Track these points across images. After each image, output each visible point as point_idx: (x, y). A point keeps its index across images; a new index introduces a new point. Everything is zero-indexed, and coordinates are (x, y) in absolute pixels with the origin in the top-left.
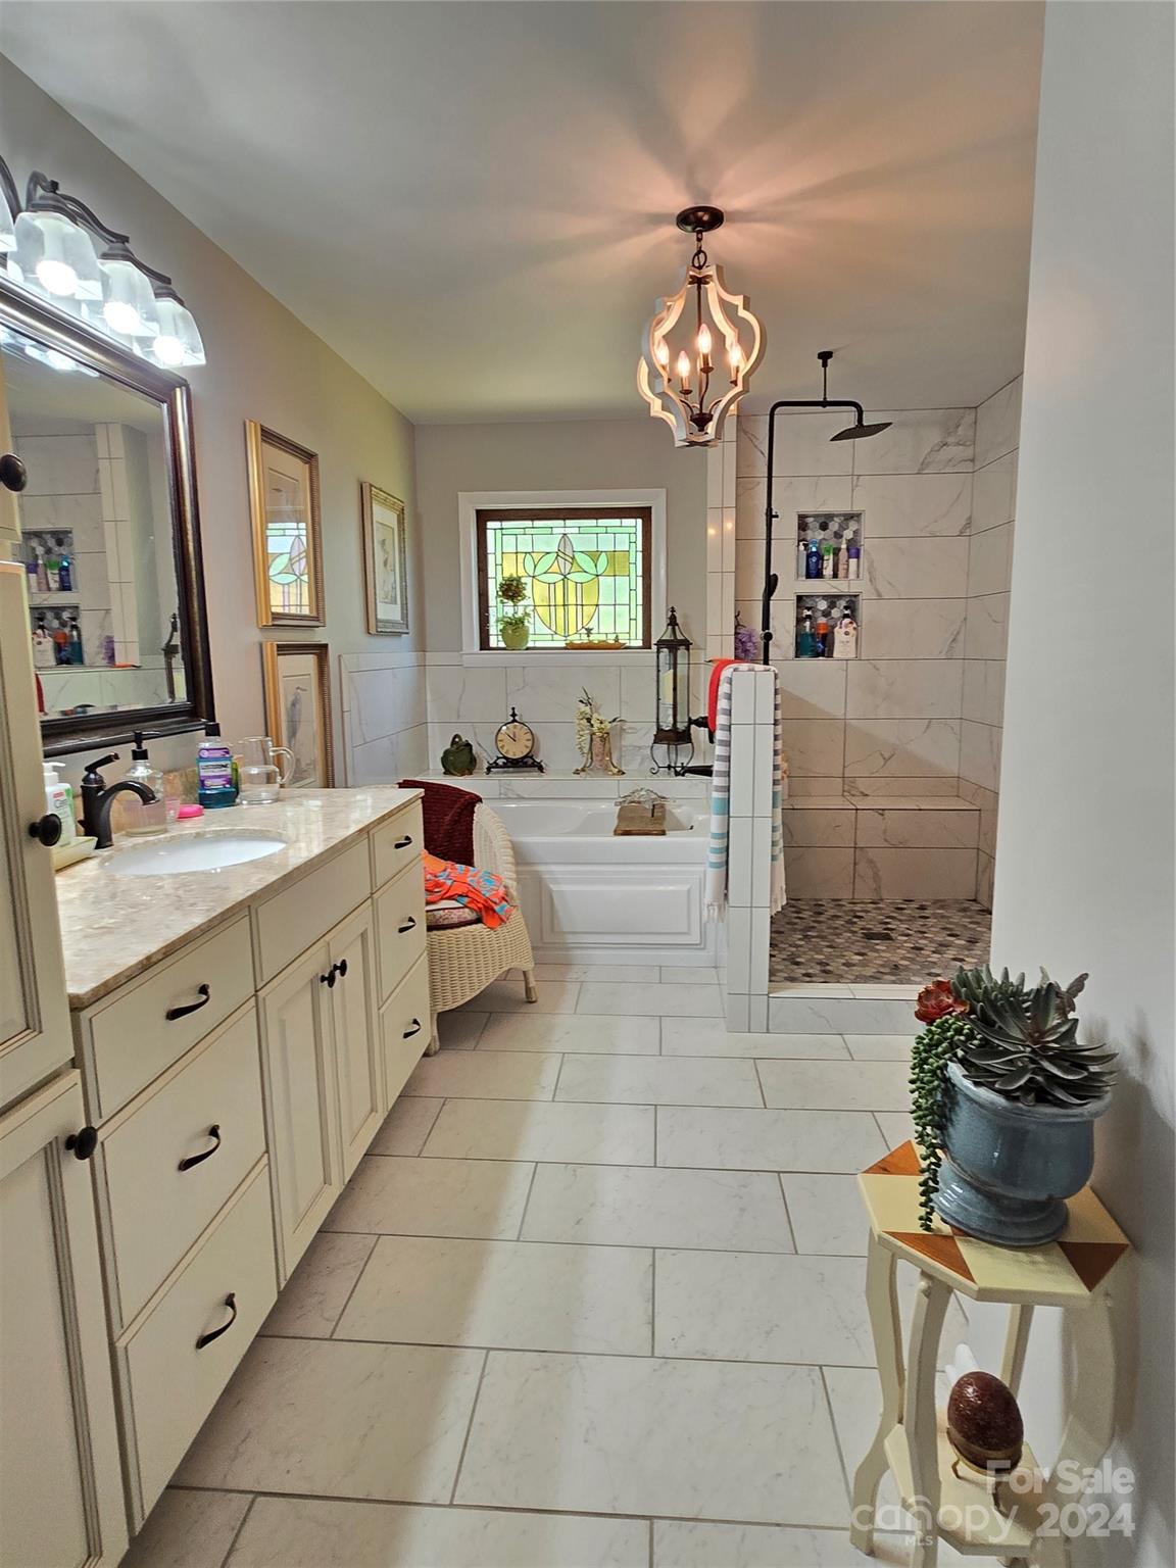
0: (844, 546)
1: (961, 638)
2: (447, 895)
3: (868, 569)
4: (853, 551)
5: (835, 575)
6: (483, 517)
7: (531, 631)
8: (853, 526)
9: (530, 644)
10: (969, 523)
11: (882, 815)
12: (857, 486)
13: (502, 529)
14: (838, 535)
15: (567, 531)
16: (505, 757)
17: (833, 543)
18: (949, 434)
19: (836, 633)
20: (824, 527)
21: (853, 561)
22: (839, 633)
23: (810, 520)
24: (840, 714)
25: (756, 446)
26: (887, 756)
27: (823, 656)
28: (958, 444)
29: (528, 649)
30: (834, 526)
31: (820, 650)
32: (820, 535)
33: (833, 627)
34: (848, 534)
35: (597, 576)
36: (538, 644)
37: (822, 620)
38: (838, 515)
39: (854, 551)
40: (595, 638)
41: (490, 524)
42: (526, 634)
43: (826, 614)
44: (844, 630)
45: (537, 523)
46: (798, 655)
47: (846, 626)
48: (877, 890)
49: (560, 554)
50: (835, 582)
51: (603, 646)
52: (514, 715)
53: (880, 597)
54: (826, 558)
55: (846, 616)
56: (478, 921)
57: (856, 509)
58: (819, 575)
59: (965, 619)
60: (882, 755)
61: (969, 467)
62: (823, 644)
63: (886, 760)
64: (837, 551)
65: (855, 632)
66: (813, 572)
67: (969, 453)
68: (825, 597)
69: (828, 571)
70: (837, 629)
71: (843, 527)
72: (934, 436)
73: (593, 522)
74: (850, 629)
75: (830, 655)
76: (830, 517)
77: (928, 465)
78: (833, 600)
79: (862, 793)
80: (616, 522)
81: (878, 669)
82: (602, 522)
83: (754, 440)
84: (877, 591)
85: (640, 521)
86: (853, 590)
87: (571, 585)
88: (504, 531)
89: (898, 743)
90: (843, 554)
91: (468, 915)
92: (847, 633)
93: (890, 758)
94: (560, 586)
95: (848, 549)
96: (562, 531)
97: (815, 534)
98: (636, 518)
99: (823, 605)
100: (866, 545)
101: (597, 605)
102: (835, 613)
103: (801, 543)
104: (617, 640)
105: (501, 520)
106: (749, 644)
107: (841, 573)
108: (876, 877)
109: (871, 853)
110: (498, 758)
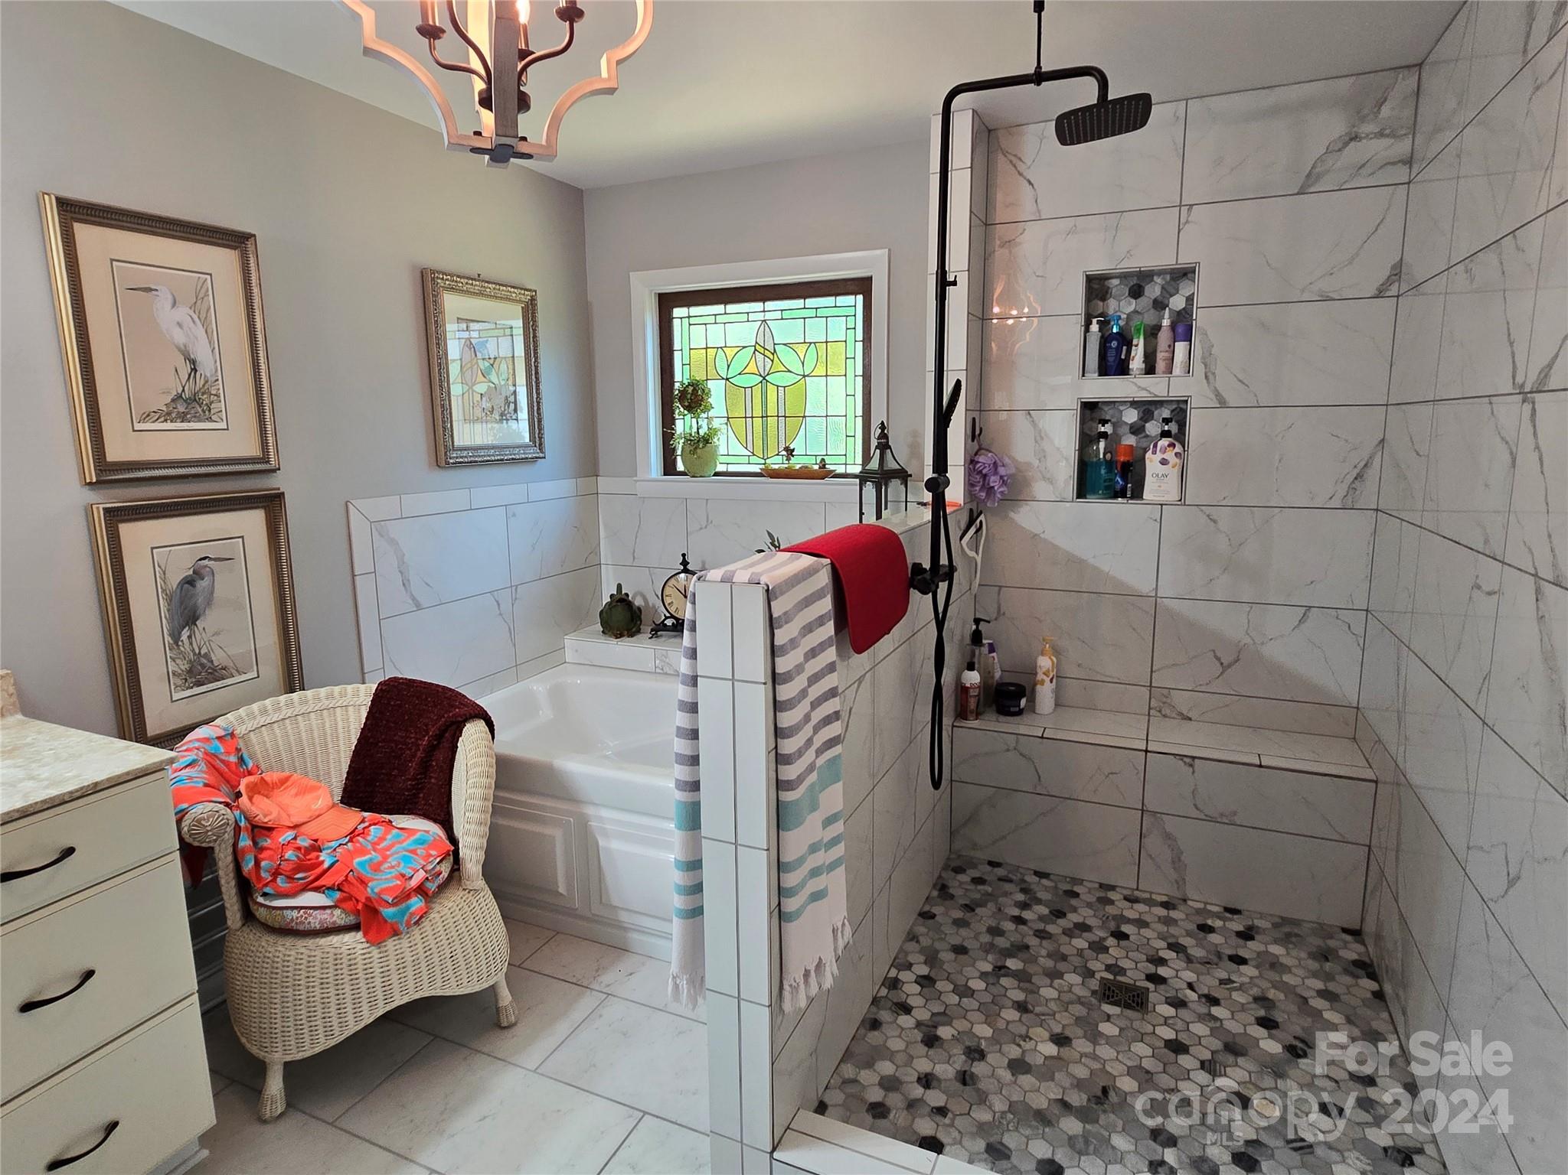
0: (1166, 322)
1: (1373, 473)
2: (316, 884)
3: (1203, 358)
4: (1180, 329)
5: (1150, 369)
6: (667, 303)
7: (722, 450)
8: (1186, 288)
9: (720, 468)
10: (1397, 272)
11: (1191, 765)
12: (1187, 222)
13: (689, 317)
14: (1159, 305)
15: (768, 316)
16: (672, 617)
17: (1150, 318)
18: (1363, 119)
19: (1147, 462)
20: (1136, 292)
21: (1181, 347)
22: (1152, 462)
23: (1115, 282)
24: (1146, 586)
25: (1020, 174)
26: (1226, 663)
27: (1124, 496)
28: (1381, 134)
29: (717, 474)
30: (1153, 291)
31: (1118, 487)
32: (1129, 306)
33: (1145, 451)
34: (1177, 302)
35: (804, 376)
36: (732, 469)
37: (1130, 440)
38: (1161, 273)
39: (1183, 326)
40: (797, 463)
41: (678, 312)
42: (714, 455)
43: (1137, 430)
44: (1159, 456)
45: (731, 308)
46: (1082, 492)
47: (1163, 450)
48: (1180, 882)
49: (758, 347)
50: (1148, 381)
51: (805, 474)
52: (685, 563)
53: (1223, 404)
54: (1135, 342)
55: (1165, 434)
56: (355, 927)
57: (1186, 259)
58: (1123, 369)
59: (1383, 441)
60: (1218, 659)
61: (1401, 174)
62: (1124, 477)
63: (1225, 667)
64: (1153, 332)
65: (1177, 460)
66: (1113, 364)
67: (1403, 147)
68: (1134, 404)
69: (1137, 363)
70: (1149, 455)
71: (1169, 291)
72: (1331, 126)
73: (798, 303)
74: (1170, 455)
75: (1137, 494)
76: (1146, 276)
77: (1319, 177)
78: (1148, 409)
79: (1181, 714)
80: (829, 301)
81: (1215, 522)
82: (811, 302)
83: (1019, 164)
84: (1218, 395)
85: (860, 298)
86: (1177, 391)
87: (772, 390)
88: (693, 320)
89: (1248, 640)
90: (1164, 337)
91: (338, 917)
92: (1164, 462)
93: (1230, 666)
94: (757, 391)
95: (1173, 327)
96: (761, 316)
97: (1121, 307)
98: (855, 294)
99: (1131, 416)
100: (1201, 319)
101: (804, 417)
102: (1153, 428)
103: (1094, 321)
104: (823, 464)
105: (689, 305)
106: (993, 478)
107: (1160, 365)
108: (1177, 862)
109: (1170, 823)
110: (666, 618)
